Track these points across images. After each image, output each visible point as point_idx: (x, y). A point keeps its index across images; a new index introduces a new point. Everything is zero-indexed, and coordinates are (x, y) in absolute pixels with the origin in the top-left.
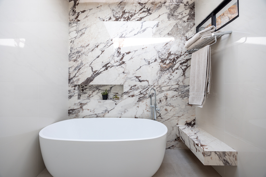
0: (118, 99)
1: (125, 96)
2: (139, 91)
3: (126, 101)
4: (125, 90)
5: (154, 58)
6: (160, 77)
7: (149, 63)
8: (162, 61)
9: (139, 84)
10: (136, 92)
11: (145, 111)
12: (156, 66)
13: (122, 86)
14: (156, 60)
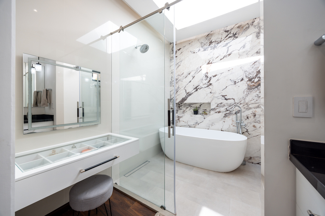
0: (206, 114)
1: (212, 112)
2: (225, 108)
3: (213, 116)
4: (212, 107)
5: (241, 78)
6: (247, 95)
7: (235, 83)
8: (250, 80)
9: (225, 102)
10: (223, 109)
11: (231, 126)
12: (244, 86)
13: (209, 104)
14: (242, 79)
